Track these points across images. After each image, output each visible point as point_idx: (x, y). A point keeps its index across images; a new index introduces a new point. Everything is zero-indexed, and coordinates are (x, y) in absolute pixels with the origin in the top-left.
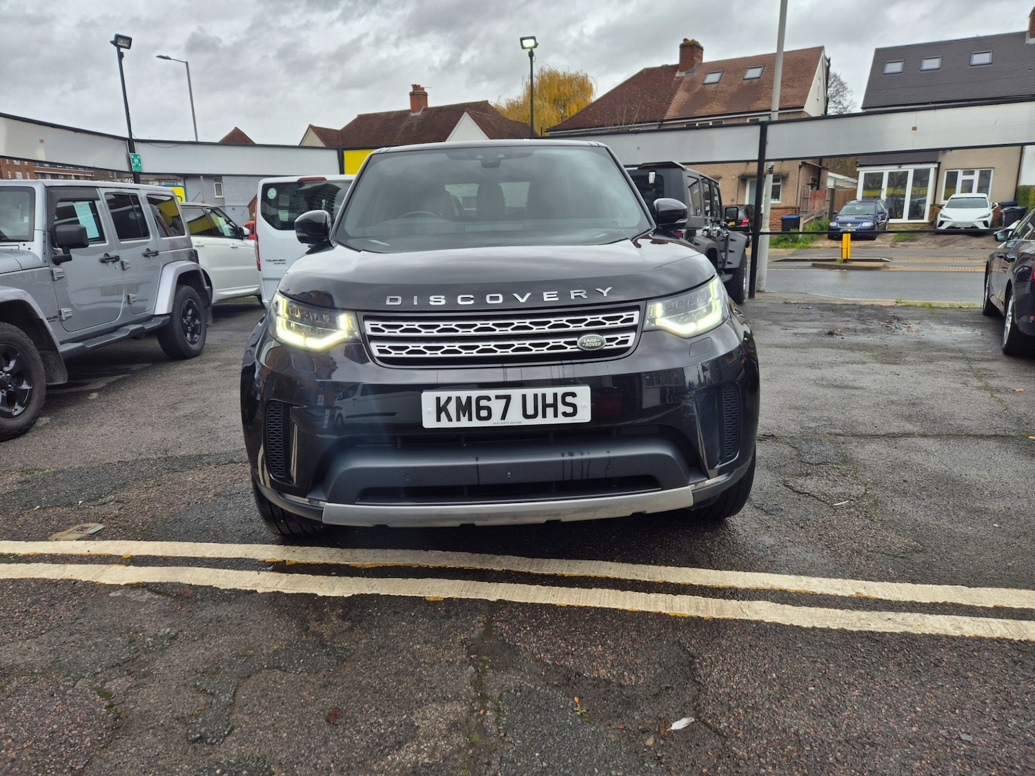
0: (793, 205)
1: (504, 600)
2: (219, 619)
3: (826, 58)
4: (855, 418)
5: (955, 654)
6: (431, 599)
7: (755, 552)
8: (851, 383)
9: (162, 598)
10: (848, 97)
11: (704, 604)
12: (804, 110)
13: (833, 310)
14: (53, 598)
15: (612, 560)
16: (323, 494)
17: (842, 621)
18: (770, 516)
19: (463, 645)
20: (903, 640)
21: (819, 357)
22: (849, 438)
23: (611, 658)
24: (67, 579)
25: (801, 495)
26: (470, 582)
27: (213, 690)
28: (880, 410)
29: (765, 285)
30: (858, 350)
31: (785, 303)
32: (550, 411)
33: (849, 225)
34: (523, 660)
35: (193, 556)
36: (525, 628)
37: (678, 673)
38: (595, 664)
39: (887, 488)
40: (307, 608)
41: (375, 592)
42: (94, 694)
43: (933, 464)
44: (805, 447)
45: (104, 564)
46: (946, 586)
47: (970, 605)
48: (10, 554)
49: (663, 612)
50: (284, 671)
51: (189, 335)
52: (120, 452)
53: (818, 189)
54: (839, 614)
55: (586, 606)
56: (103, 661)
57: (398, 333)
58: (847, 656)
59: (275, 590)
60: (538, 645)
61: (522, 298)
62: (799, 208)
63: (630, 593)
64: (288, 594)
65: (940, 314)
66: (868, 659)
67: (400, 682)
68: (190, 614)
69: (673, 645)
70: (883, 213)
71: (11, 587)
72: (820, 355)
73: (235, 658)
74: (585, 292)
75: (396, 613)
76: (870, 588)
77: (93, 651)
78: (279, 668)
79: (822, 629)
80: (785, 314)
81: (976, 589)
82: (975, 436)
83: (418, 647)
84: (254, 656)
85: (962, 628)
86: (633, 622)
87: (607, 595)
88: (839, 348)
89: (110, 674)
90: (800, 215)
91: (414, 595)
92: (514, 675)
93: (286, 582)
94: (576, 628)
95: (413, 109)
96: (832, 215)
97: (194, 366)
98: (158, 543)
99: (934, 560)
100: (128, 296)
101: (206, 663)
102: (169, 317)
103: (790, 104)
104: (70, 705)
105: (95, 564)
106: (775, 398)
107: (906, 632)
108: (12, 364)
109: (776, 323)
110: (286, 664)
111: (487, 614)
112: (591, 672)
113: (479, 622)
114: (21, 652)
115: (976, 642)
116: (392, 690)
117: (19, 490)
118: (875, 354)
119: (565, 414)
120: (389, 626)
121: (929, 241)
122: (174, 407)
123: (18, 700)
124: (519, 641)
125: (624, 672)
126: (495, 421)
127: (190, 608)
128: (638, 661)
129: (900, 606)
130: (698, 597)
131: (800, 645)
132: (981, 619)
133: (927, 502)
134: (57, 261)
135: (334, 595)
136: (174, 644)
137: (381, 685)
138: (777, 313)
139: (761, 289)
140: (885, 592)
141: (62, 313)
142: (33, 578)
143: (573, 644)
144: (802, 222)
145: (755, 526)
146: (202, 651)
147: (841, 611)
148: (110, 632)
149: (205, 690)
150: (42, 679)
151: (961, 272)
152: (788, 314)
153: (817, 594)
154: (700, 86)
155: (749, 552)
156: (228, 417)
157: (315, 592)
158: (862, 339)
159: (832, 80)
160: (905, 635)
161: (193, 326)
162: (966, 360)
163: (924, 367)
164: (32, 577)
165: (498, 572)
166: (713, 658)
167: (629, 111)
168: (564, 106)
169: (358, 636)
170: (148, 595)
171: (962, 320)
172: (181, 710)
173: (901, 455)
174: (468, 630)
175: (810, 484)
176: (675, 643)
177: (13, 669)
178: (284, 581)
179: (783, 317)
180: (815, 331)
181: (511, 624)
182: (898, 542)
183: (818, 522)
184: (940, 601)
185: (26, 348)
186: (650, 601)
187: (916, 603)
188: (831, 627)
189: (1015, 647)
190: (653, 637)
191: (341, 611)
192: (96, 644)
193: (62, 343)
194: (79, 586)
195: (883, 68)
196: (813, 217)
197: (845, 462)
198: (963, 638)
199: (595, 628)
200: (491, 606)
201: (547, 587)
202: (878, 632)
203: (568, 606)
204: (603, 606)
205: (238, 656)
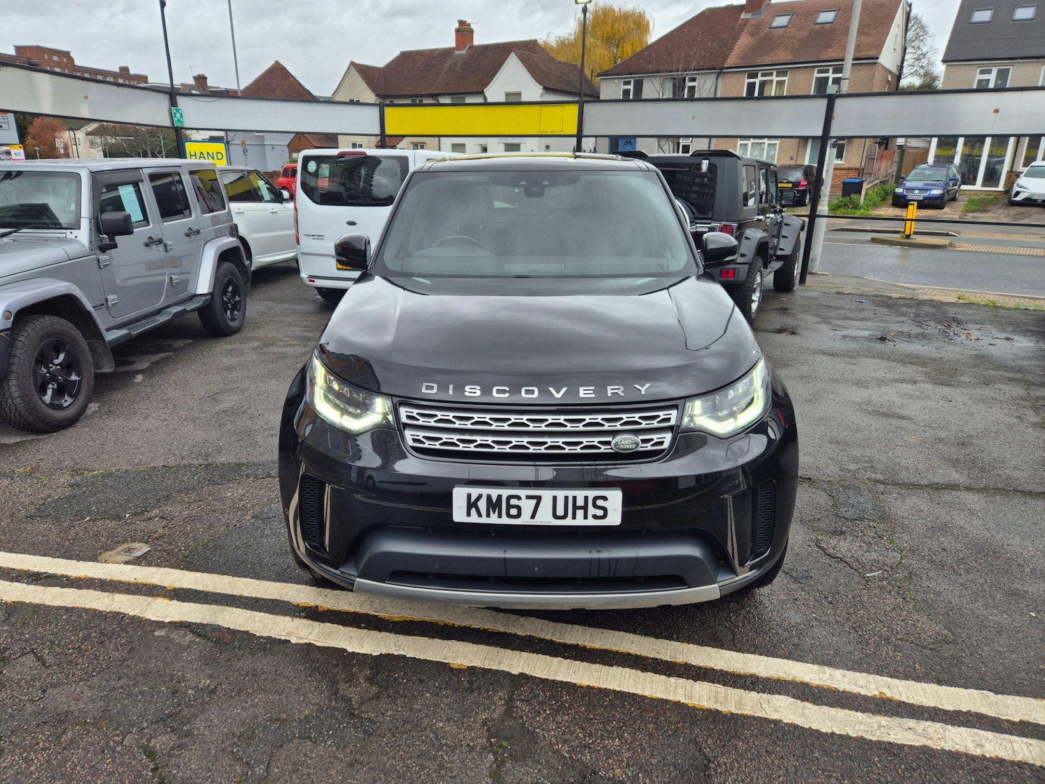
0: (857, 166)
1: (526, 675)
2: (255, 672)
3: (907, 3)
4: (897, 460)
5: (973, 779)
6: (456, 667)
7: (780, 632)
8: (898, 411)
9: (203, 642)
10: (929, 41)
11: (723, 695)
12: (878, 61)
13: (888, 306)
14: (103, 634)
15: (634, 632)
16: (354, 569)
17: (862, 727)
18: (799, 585)
19: (484, 726)
20: (921, 756)
21: (867, 371)
22: (889, 487)
23: (627, 755)
24: (115, 612)
25: (833, 560)
26: (493, 648)
27: (248, 760)
28: (926, 450)
29: (817, 267)
30: (911, 363)
31: (838, 293)
32: (580, 513)
33: (917, 192)
34: (541, 750)
35: (231, 593)
36: (545, 711)
37: (692, 779)
38: (611, 761)
39: (924, 557)
40: (336, 666)
41: (402, 653)
42: (141, 753)
43: (975, 529)
44: (842, 497)
45: (149, 596)
46: (972, 690)
47: (995, 717)
48: (63, 576)
49: (682, 701)
50: (314, 742)
51: (229, 312)
52: (164, 454)
53: (886, 148)
54: (860, 718)
55: (606, 689)
56: (149, 715)
57: (432, 422)
58: (863, 771)
59: (308, 641)
60: (557, 734)
61: (558, 392)
62: (863, 169)
63: (650, 674)
64: (319, 647)
65: (1003, 317)
66: (883, 777)
67: (423, 767)
68: (229, 663)
69: (689, 743)
70: (955, 180)
71: (64, 617)
72: (870, 368)
73: (269, 723)
74: (622, 389)
75: (421, 681)
76: (894, 687)
77: (140, 700)
78: (309, 738)
79: (841, 736)
80: (837, 308)
81: (1003, 696)
82: (1024, 492)
83: (441, 725)
84: (287, 720)
85: (983, 746)
86: (651, 712)
87: (627, 676)
88: (889, 359)
89: (155, 730)
90: (864, 178)
91: (439, 660)
92: (531, 767)
93: (319, 633)
94: (595, 715)
95: (458, 47)
96: (899, 180)
97: (234, 346)
98: (199, 574)
99: (964, 655)
100: (171, 278)
101: (243, 724)
102: (210, 296)
103: (863, 54)
104: (119, 765)
105: (141, 595)
106: (816, 427)
107: (925, 747)
108: (62, 356)
109: (826, 320)
110: (316, 735)
111: (509, 690)
112: (607, 772)
113: (500, 699)
114: (75, 696)
115: (997, 765)
116: (415, 776)
117: (70, 496)
118: (928, 370)
119: (595, 517)
120: (414, 697)
121: (1003, 213)
122: (214, 398)
123: (73, 754)
124: (538, 727)
125: (639, 773)
126: (525, 520)
127: (229, 655)
128: (654, 761)
129: (923, 712)
130: (718, 685)
131: (817, 755)
132: (1004, 736)
133: (965, 577)
134: (103, 249)
135: (363, 652)
136: (213, 698)
137: (405, 769)
138: (828, 307)
139: (814, 271)
140: (909, 694)
141: (109, 301)
142: (84, 608)
143: (590, 735)
144: (865, 186)
145: (783, 597)
146: (239, 711)
147: (862, 715)
148: (155, 678)
149: (241, 759)
150: (94, 730)
151: (1033, 256)
152: (840, 308)
153: (839, 691)
154: (766, 30)
155: (774, 631)
156: (266, 416)
157: (345, 647)
158: (916, 348)
159: (913, 22)
160: (925, 750)
161: (233, 302)
162: (1025, 384)
163: (979, 391)
164: (83, 606)
165: (522, 638)
166: (728, 764)
167: (687, 56)
168: (618, 46)
169: (384, 706)
170: (190, 637)
171: (1027, 327)
172: (219, 780)
173: (943, 514)
174: (489, 708)
175: (844, 546)
176: (691, 740)
177: (67, 715)
178: (316, 631)
179: (833, 313)
180: (866, 333)
181: (531, 704)
182: (929, 628)
183: (847, 597)
184: (964, 710)
185: (75, 340)
186: (670, 686)
187: (939, 709)
188: (850, 734)
189: (1036, 773)
190: (670, 732)
191: (369, 672)
192: (142, 693)
193: (108, 330)
194: (127, 621)
195: (971, 15)
196: (877, 181)
197: (882, 519)
198: (983, 758)
199: (614, 716)
200: (513, 681)
201: (568, 660)
202: (897, 744)
203: (588, 686)
204: (623, 690)
205: (273, 721)
